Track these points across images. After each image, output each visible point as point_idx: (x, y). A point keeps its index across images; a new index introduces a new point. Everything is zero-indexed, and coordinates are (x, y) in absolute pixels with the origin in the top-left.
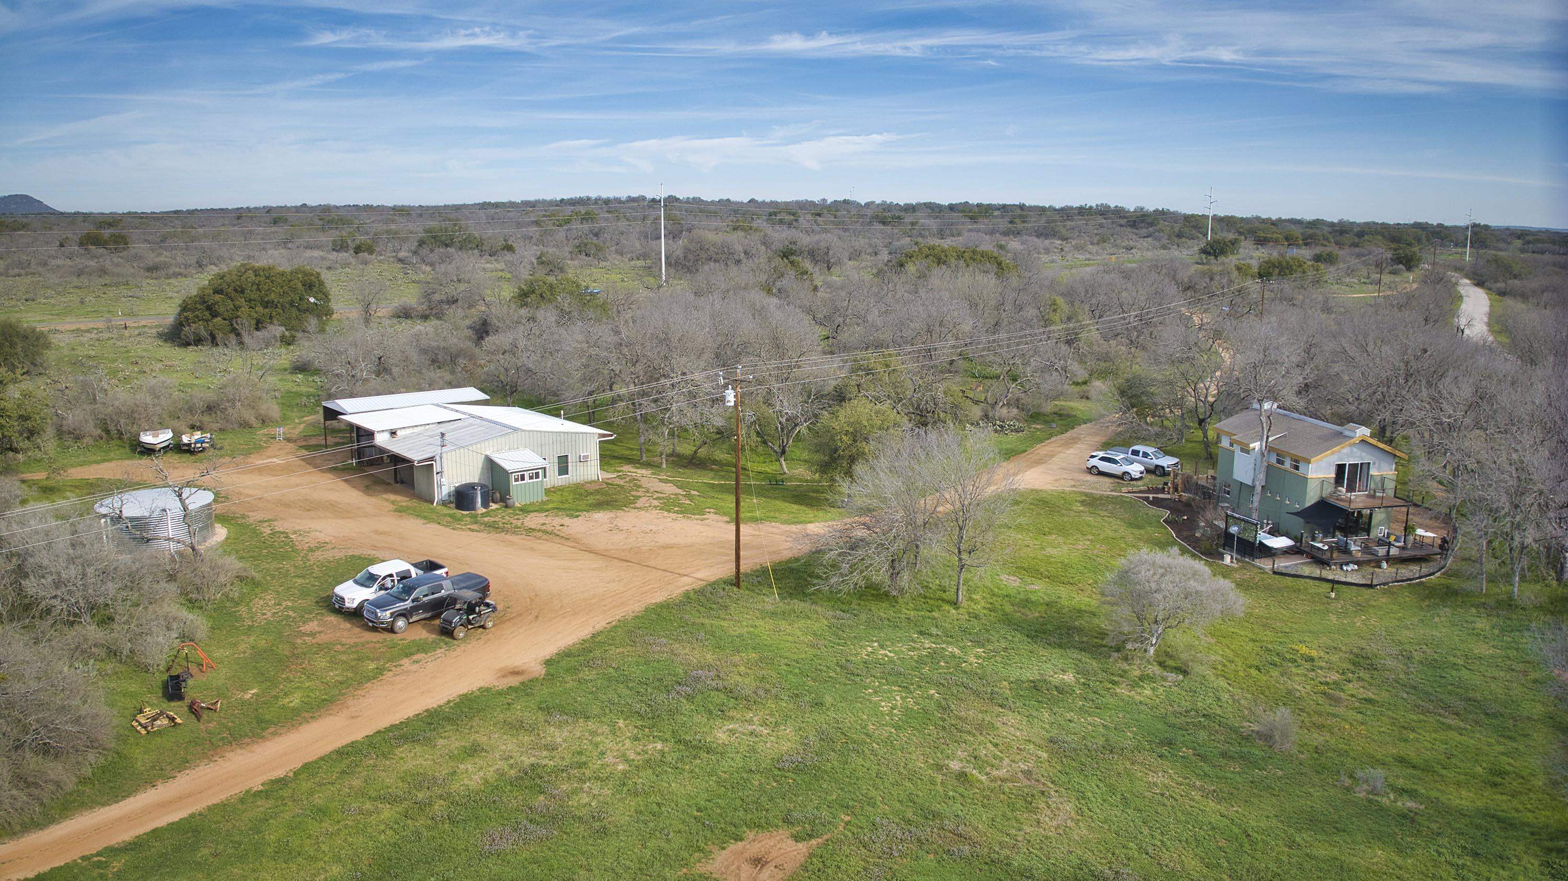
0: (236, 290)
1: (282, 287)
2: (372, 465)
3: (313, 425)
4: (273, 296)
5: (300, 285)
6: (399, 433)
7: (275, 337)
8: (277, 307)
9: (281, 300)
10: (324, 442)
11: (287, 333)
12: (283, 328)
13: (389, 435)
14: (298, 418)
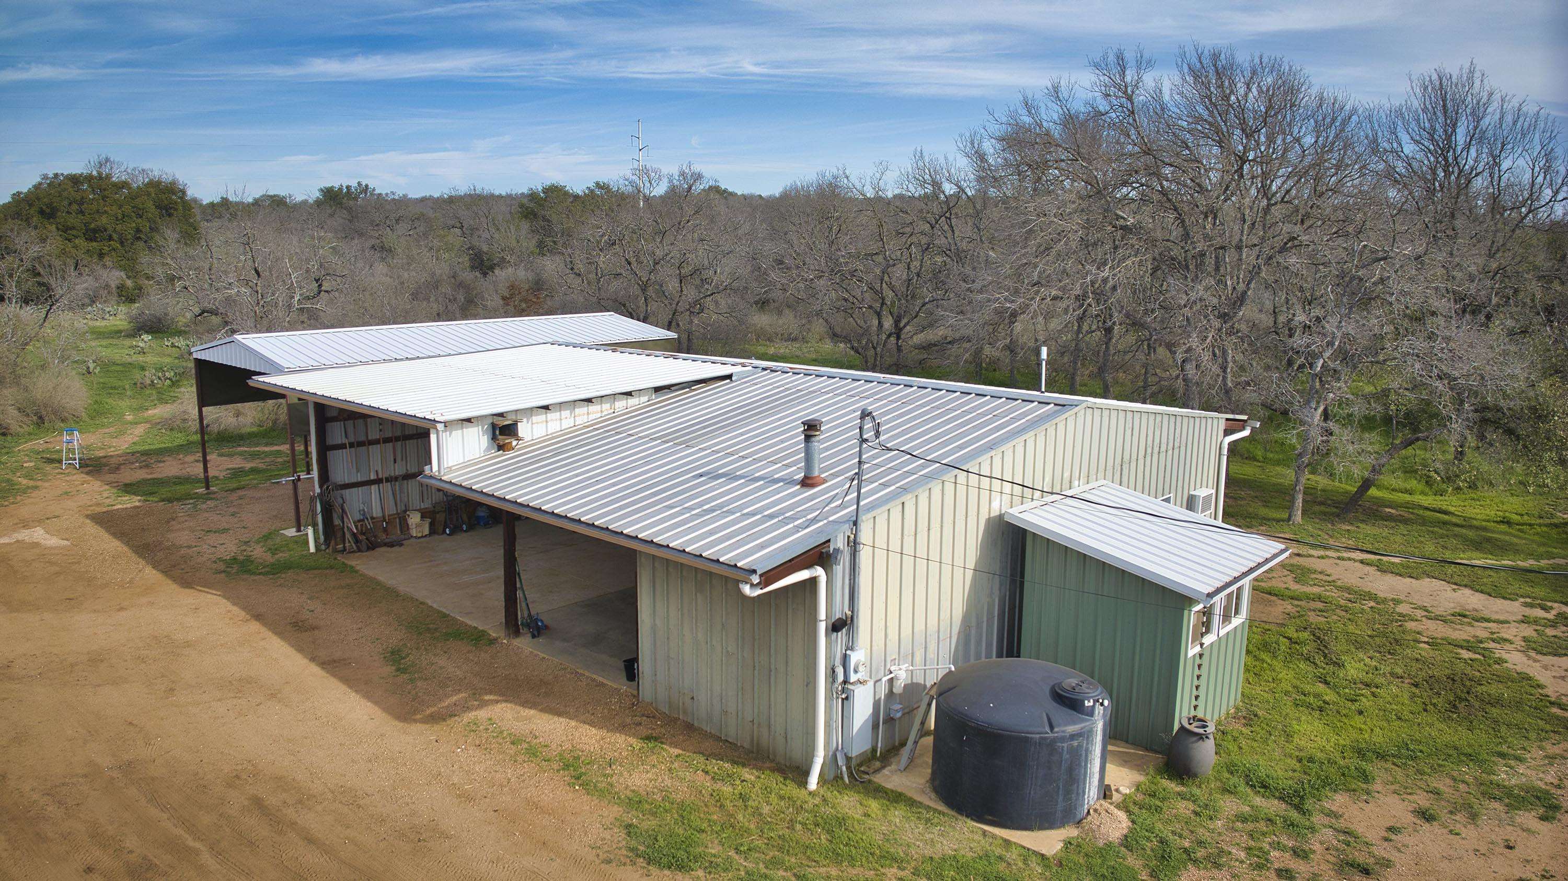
0: (42, 212)
1: (120, 207)
2: (372, 546)
3: (169, 425)
4: (104, 220)
5: (150, 205)
6: (523, 429)
7: (107, 286)
8: (110, 238)
9: (119, 228)
10: (198, 470)
11: (129, 283)
12: (123, 274)
13: (485, 440)
14: (131, 409)
